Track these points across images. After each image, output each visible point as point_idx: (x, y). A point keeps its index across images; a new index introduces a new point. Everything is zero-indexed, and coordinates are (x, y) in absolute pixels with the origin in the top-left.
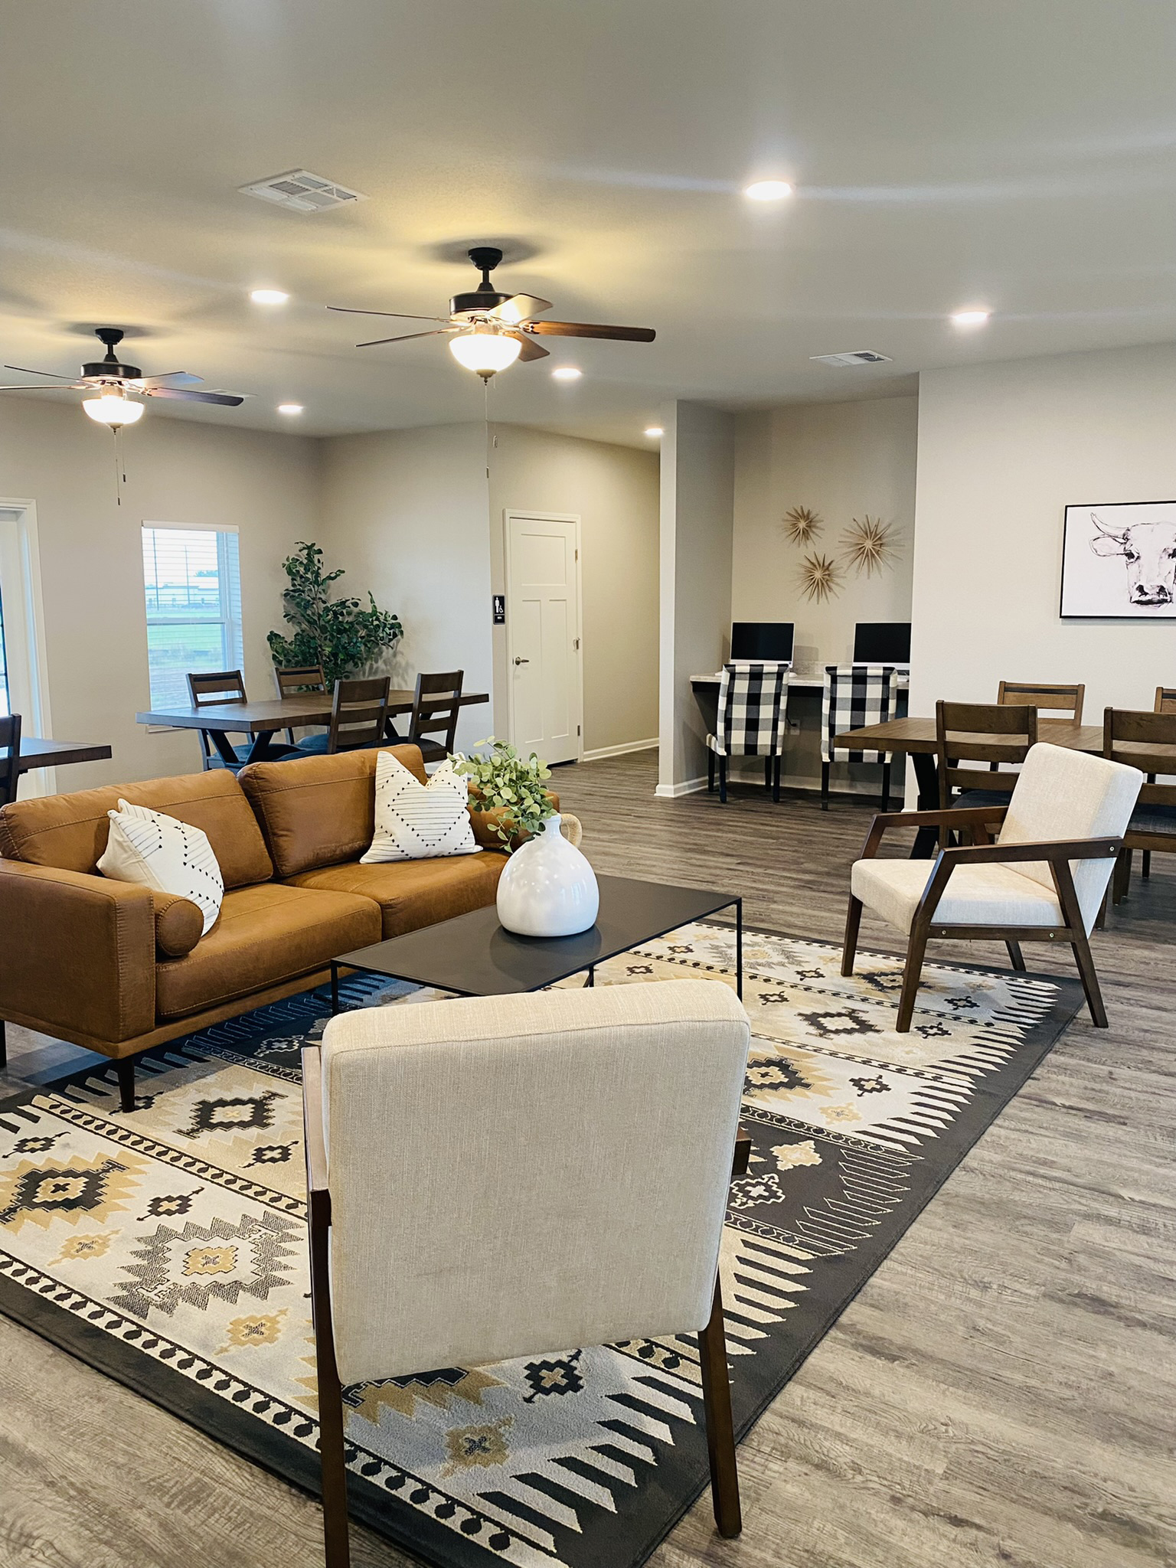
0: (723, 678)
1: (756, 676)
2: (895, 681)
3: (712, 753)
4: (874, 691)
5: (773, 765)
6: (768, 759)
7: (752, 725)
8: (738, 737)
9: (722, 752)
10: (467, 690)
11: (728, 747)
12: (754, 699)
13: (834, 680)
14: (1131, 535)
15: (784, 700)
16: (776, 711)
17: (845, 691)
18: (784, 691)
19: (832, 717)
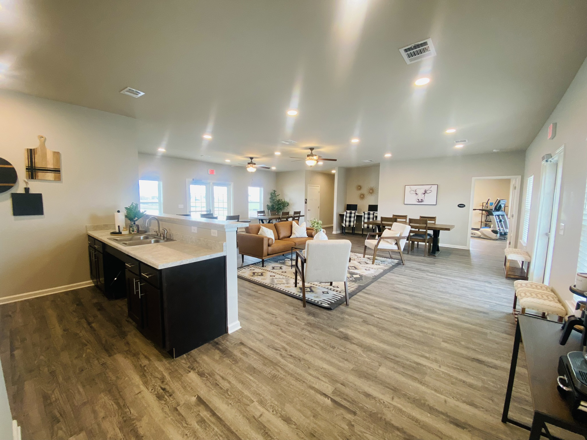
0: (345, 213)
1: (351, 213)
2: (375, 214)
3: (343, 226)
4: (371, 216)
5: (353, 229)
6: (352, 227)
7: (350, 221)
8: (347, 224)
9: (344, 226)
10: (301, 215)
11: (345, 225)
12: (350, 217)
13: (364, 214)
14: (417, 190)
15: (355, 217)
16: (354, 219)
17: (366, 216)
18: (356, 216)
19: (364, 220)
